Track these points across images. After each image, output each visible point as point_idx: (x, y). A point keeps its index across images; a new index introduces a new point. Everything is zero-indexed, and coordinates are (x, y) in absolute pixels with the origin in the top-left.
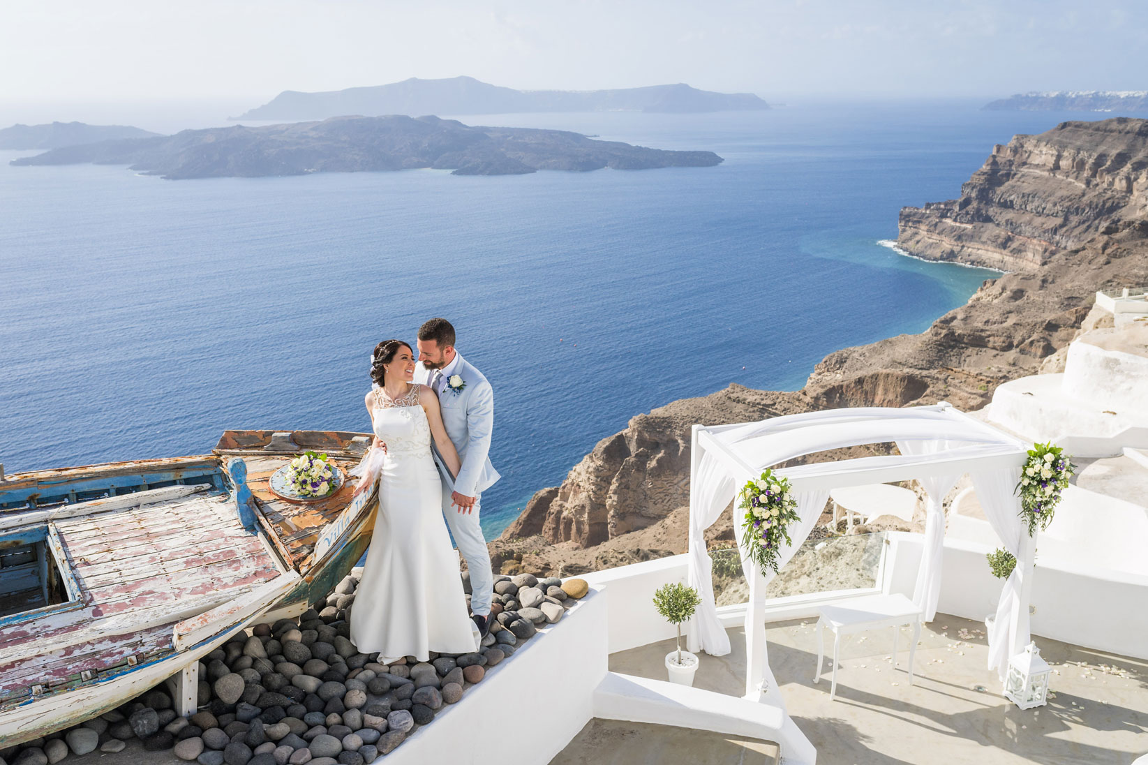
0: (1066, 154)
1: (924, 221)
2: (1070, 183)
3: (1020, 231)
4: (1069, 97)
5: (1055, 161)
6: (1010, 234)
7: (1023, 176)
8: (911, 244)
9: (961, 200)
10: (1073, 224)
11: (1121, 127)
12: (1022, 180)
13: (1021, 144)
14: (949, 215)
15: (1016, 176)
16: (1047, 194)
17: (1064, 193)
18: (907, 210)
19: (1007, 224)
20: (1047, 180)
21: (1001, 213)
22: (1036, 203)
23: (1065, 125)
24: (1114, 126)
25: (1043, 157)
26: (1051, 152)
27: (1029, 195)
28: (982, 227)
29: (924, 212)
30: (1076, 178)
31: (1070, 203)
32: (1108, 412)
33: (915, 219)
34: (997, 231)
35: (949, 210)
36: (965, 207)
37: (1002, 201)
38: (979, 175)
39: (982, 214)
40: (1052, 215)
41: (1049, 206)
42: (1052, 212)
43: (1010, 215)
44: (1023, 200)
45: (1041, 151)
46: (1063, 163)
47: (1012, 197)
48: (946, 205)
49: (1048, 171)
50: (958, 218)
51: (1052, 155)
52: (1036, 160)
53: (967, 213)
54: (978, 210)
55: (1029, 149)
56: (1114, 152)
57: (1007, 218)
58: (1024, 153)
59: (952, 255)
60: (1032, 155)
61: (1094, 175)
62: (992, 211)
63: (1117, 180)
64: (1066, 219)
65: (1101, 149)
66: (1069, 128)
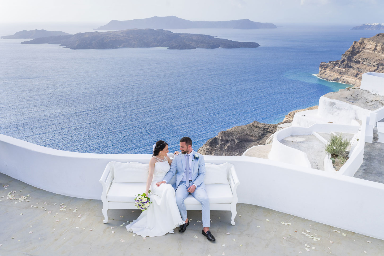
0: (379, 45)
1: (328, 67)
2: (380, 55)
3: (362, 71)
4: (382, 25)
5: (375, 47)
6: (358, 72)
7: (363, 52)
8: (323, 75)
9: (341, 60)
10: (380, 69)
12: (363, 53)
13: (363, 41)
14: (337, 65)
15: (361, 52)
16: (371, 58)
17: (378, 58)
18: (322, 63)
19: (357, 68)
20: (372, 54)
21: (355, 65)
22: (368, 62)
23: (379, 35)
25: (371, 45)
26: (373, 44)
27: (365, 59)
28: (349, 70)
29: (328, 64)
30: (382, 53)
31: (380, 62)
33: (325, 67)
34: (354, 71)
35: (337, 64)
36: (343, 63)
37: (356, 61)
38: (348, 52)
39: (348, 65)
40: (373, 66)
41: (372, 63)
42: (373, 65)
43: (358, 66)
44: (363, 60)
45: (370, 44)
46: (378, 48)
47: (359, 60)
48: (336, 62)
49: (372, 50)
50: (340, 66)
51: (374, 45)
52: (368, 47)
53: (343, 65)
54: (347, 64)
55: (366, 43)
57: (357, 67)
58: (364, 44)
59: (337, 79)
60: (367, 45)
62: (352, 64)
64: (378, 67)
66: (380, 36)
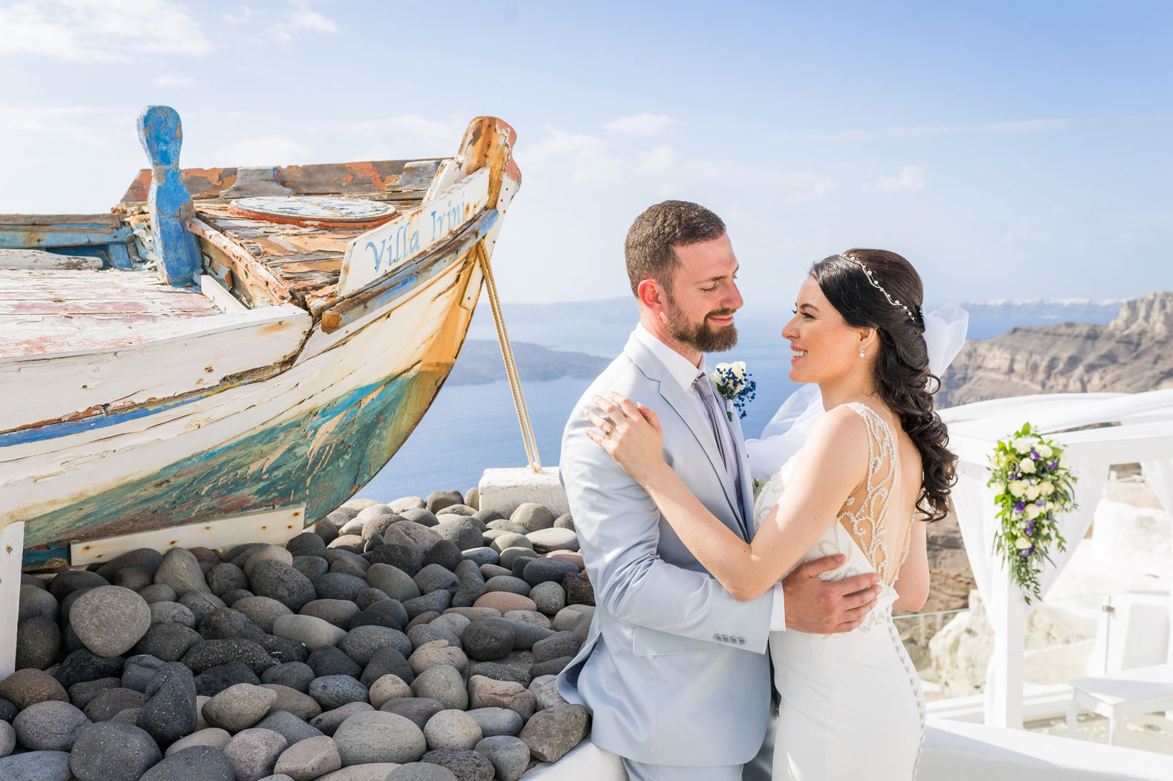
0: (1019, 357)
2: (1026, 386)
5: (1009, 364)
7: (979, 379)
11: (1070, 331)
12: (979, 383)
13: (974, 348)
15: (973, 380)
20: (1003, 383)
23: (1015, 330)
24: (1063, 330)
25: (997, 361)
26: (1004, 355)
30: (1032, 380)
32: (1150, 575)
45: (995, 356)
46: (1017, 366)
49: (1003, 374)
51: (1006, 359)
52: (990, 364)
55: (983, 353)
56: (1065, 356)
58: (978, 357)
60: (986, 359)
61: (1048, 377)
63: (1071, 382)
65: (1053, 352)
66: (1019, 333)
